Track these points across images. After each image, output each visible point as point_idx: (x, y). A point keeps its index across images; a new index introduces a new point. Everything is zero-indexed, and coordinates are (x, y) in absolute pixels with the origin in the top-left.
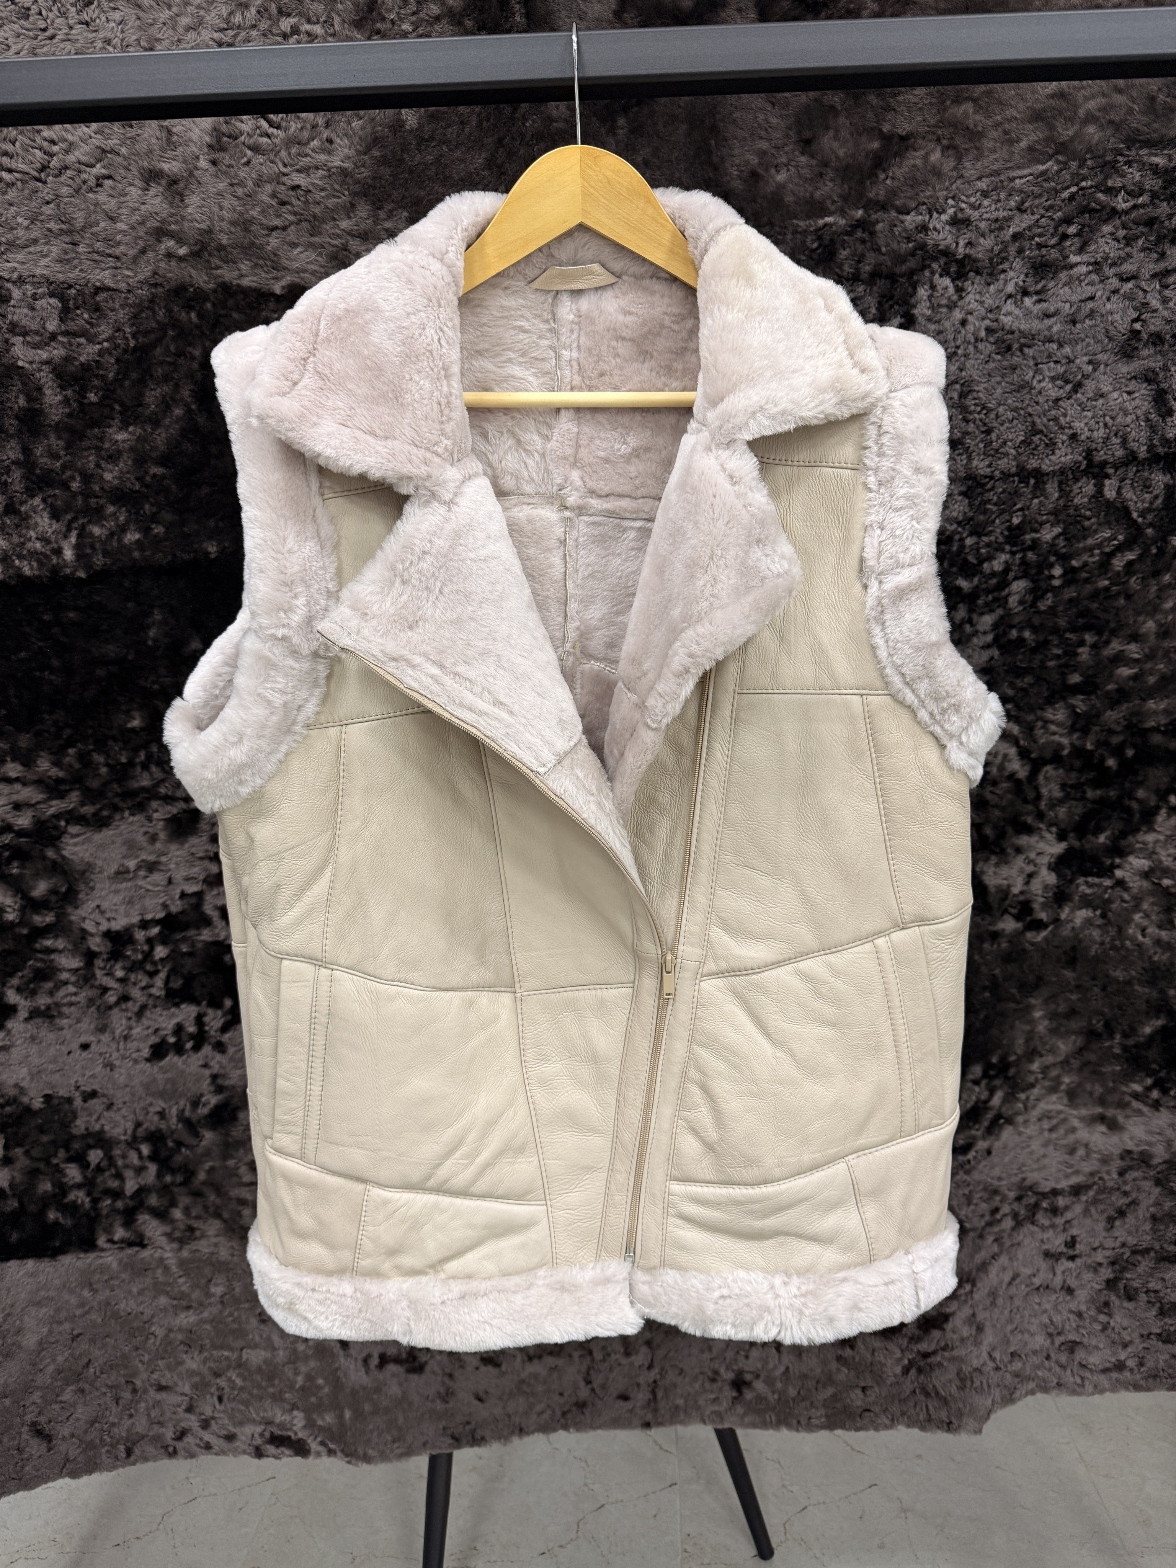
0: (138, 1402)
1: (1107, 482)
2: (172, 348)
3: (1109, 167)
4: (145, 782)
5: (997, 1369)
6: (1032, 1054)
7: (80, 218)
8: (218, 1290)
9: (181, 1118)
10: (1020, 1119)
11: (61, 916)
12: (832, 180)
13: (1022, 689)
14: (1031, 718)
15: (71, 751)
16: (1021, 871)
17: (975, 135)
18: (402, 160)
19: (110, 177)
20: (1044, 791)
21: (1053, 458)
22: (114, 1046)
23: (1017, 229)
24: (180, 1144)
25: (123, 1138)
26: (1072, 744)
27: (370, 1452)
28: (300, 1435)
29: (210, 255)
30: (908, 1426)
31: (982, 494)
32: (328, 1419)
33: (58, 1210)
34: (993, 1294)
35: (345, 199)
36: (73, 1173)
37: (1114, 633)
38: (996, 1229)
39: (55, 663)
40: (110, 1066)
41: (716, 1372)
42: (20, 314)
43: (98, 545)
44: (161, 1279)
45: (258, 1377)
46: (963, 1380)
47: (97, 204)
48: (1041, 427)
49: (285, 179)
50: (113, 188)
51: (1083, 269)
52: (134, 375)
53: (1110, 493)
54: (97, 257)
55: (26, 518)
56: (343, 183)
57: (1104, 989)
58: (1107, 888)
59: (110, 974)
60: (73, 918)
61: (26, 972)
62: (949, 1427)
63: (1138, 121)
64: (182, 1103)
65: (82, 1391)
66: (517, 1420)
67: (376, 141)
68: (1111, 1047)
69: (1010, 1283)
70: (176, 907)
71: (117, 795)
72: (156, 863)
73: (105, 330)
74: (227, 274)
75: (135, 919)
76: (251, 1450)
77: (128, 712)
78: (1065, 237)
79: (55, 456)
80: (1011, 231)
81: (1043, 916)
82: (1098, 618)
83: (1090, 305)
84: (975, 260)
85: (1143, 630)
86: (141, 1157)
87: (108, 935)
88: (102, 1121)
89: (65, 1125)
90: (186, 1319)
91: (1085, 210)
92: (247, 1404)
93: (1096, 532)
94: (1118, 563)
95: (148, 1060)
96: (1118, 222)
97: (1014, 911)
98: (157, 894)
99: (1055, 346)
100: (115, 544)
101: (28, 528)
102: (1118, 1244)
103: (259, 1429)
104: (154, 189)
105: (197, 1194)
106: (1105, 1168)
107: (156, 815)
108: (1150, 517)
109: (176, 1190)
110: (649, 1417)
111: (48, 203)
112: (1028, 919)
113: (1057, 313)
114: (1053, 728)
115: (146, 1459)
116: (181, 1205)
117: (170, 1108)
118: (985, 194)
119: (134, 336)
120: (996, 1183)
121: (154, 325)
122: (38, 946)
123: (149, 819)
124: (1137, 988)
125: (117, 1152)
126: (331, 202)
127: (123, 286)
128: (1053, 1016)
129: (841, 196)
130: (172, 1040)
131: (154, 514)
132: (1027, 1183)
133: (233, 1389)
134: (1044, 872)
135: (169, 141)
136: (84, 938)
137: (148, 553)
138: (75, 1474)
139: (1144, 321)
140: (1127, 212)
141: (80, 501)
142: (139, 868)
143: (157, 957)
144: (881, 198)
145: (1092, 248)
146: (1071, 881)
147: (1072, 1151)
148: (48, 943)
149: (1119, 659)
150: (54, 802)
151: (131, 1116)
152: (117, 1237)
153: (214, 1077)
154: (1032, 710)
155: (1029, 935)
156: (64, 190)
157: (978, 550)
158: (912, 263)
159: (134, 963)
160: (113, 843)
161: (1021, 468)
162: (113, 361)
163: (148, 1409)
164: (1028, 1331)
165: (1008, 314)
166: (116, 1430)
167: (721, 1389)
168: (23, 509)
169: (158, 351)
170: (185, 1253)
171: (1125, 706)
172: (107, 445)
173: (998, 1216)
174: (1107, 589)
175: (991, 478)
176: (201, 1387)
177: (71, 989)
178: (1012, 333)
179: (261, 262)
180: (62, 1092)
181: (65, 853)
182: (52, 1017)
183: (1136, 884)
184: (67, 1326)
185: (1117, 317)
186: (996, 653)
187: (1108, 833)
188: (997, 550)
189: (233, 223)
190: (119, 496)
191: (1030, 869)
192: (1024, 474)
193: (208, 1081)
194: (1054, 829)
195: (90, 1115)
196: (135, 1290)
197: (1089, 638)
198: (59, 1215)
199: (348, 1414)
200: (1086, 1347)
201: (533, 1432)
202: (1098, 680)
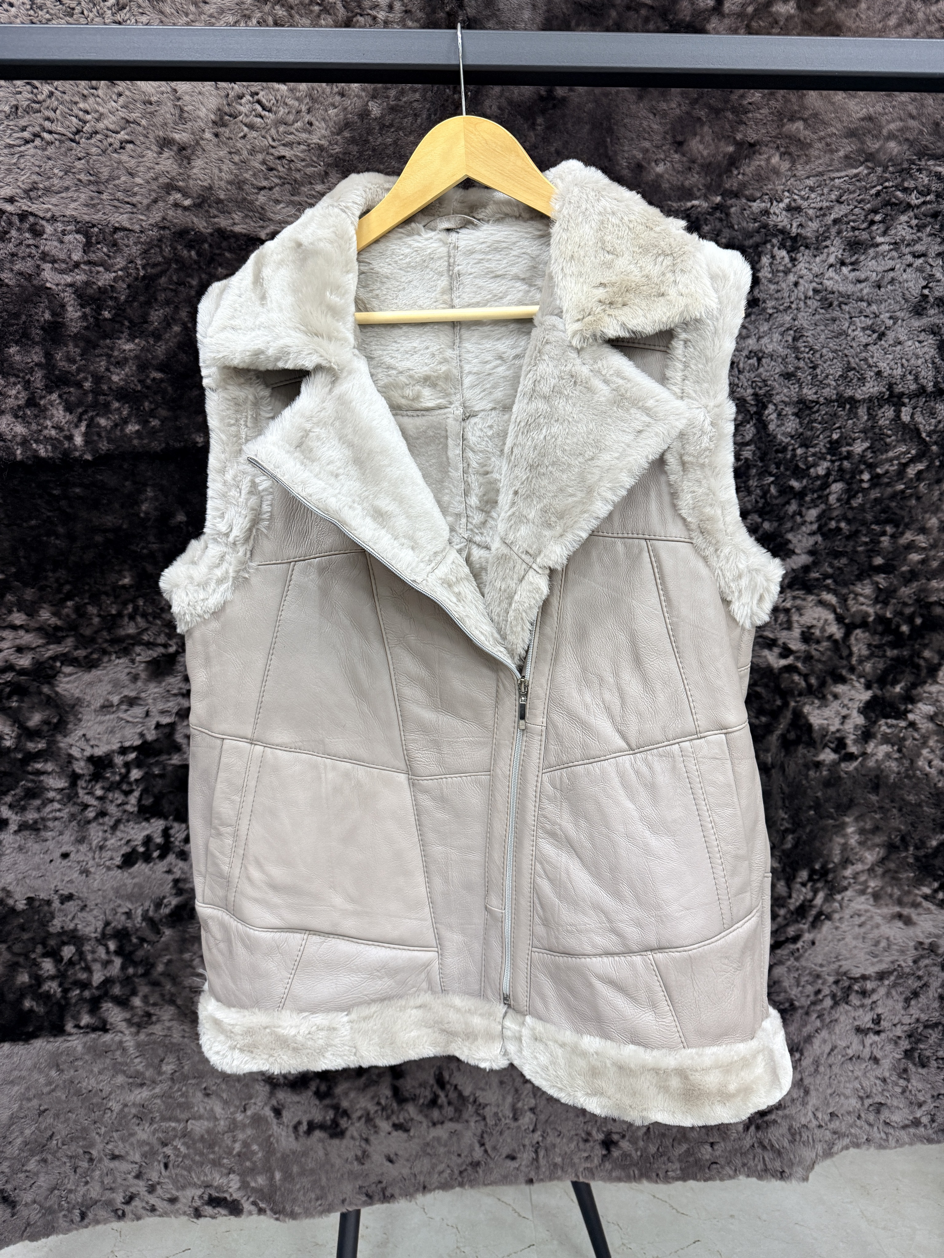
0: (93, 1170)
1: (904, 409)
2: (175, 278)
3: (905, 172)
4: (131, 630)
5: (820, 1126)
6: (846, 862)
7: (105, 173)
8: (168, 1068)
9: (145, 917)
10: (836, 916)
11: (52, 743)
12: (698, 173)
13: (839, 568)
14: (845, 591)
15: (70, 603)
16: (837, 713)
17: (803, 145)
18: (367, 141)
19: (131, 142)
20: (855, 649)
21: (864, 388)
22: (90, 855)
23: (837, 216)
24: (142, 940)
25: (93, 935)
26: (876, 613)
27: (297, 1209)
28: (236, 1196)
29: (210, 206)
30: (748, 1176)
31: (809, 415)
32: (261, 1181)
33: (33, 999)
34: (817, 1063)
35: (320, 168)
36: (48, 966)
37: (907, 526)
38: (819, 1008)
39: (61, 530)
40: (85, 872)
41: (589, 1134)
42: (51, 246)
43: (103, 434)
44: (119, 1060)
45: (199, 1145)
46: (793, 1135)
47: (120, 162)
48: (854, 365)
49: (272, 151)
50: (133, 151)
51: (886, 247)
52: (142, 299)
53: (905, 417)
54: (117, 204)
55: (44, 410)
56: (319, 156)
57: (900, 810)
58: (902, 728)
59: (90, 793)
60: (61, 745)
61: (18, 791)
62: (782, 1175)
63: (927, 139)
64: (147, 904)
65: (45, 1161)
66: (422, 1179)
67: (347, 125)
68: (907, 857)
69: (829, 1054)
70: (151, 736)
71: (106, 641)
72: (137, 698)
73: (120, 262)
74: (223, 222)
75: (116, 746)
76: (190, 1211)
77: (120, 572)
78: (872, 223)
79: (72, 361)
80: (833, 217)
81: (853, 749)
82: (895, 514)
83: (891, 274)
84: (806, 238)
85: (929, 525)
86: (108, 952)
87: (91, 759)
88: (76, 921)
89: (44, 923)
90: (141, 1095)
91: (887, 203)
92: (189, 1170)
93: (895, 447)
94: (911, 471)
95: (119, 867)
96: (911, 214)
97: (832, 745)
98: (135, 724)
99: (865, 304)
100: (118, 433)
101: (45, 418)
102: (913, 1020)
103: (199, 1192)
104: (167, 153)
105: (156, 984)
106: (902, 958)
107: (138, 659)
108: (935, 437)
109: (137, 980)
110: (532, 1175)
111: (80, 159)
112: (843, 752)
113: (866, 280)
114: (862, 599)
115: (97, 1222)
116: (141, 994)
117: (136, 909)
118: (812, 189)
119: (144, 267)
120: (819, 969)
121: (160, 259)
122: (30, 768)
123: (133, 661)
124: (925, 808)
125: (87, 948)
126: (309, 170)
127: (137, 228)
128: (861, 831)
129: (704, 185)
130: (141, 849)
131: (152, 410)
132: (843, 970)
133: (177, 1156)
134: (855, 713)
135: (181, 117)
136: (70, 762)
137: (145, 441)
138: (33, 1238)
139: (931, 288)
140: (918, 207)
141: (90, 398)
142: (121, 702)
143: (132, 779)
144: (734, 189)
145: (893, 232)
146: (875, 722)
147: (877, 943)
148: (39, 766)
149: (911, 547)
150: (52, 647)
151: (102, 917)
152: (83, 1023)
153: (176, 881)
154: (845, 584)
155: (843, 765)
156: (94, 150)
157: (806, 457)
158: (757, 238)
159: (112, 783)
160: (101, 681)
161: (840, 395)
162: (125, 286)
163: (101, 1176)
164: (844, 1095)
165: (830, 279)
166: (72, 1196)
167: (593, 1148)
168: (42, 402)
169: (163, 280)
170: (142, 1037)
171: (915, 584)
172: (116, 353)
173: (820, 997)
174: (903, 492)
175: (817, 402)
176: (149, 1155)
177: (57, 806)
178: (833, 293)
179: (251, 214)
180: (43, 896)
181: (58, 689)
182: (38, 830)
183: (925, 726)
184: (35, 1102)
185: (911, 284)
186: (819, 538)
187: (902, 684)
188: (820, 458)
189: (230, 183)
190: (123, 394)
191: (844, 712)
192: (841, 400)
193: (171, 885)
194: (862, 680)
195: (66, 915)
196: (96, 1070)
197: (889, 529)
198: (34, 1003)
199: (278, 1176)
200: (889, 1108)
201: (434, 1190)
202: (895, 563)
